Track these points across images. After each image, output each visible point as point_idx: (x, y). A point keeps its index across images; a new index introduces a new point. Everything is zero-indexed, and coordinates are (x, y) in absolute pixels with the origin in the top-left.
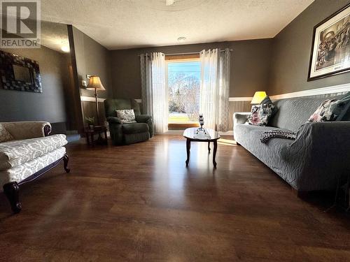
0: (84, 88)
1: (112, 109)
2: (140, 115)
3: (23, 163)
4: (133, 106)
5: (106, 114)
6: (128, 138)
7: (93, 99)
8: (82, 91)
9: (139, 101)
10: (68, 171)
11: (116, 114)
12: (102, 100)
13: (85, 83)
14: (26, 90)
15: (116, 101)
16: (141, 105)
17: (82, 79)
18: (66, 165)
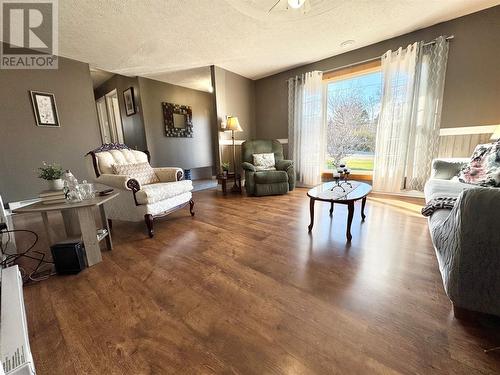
0: (223, 130)
1: (249, 152)
2: (282, 159)
3: (156, 202)
4: (274, 149)
5: (242, 158)
6: (260, 188)
7: (230, 142)
8: (221, 134)
9: (283, 141)
10: (193, 214)
11: (252, 160)
12: (240, 142)
13: (224, 125)
14: (181, 136)
15: (255, 143)
16: (285, 146)
17: (221, 121)
18: (191, 208)
